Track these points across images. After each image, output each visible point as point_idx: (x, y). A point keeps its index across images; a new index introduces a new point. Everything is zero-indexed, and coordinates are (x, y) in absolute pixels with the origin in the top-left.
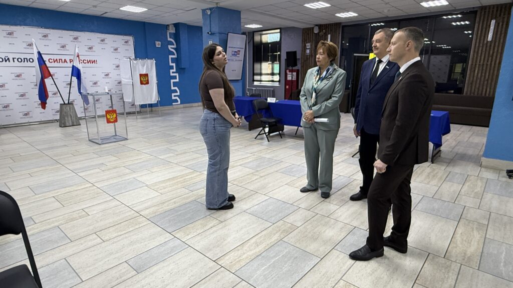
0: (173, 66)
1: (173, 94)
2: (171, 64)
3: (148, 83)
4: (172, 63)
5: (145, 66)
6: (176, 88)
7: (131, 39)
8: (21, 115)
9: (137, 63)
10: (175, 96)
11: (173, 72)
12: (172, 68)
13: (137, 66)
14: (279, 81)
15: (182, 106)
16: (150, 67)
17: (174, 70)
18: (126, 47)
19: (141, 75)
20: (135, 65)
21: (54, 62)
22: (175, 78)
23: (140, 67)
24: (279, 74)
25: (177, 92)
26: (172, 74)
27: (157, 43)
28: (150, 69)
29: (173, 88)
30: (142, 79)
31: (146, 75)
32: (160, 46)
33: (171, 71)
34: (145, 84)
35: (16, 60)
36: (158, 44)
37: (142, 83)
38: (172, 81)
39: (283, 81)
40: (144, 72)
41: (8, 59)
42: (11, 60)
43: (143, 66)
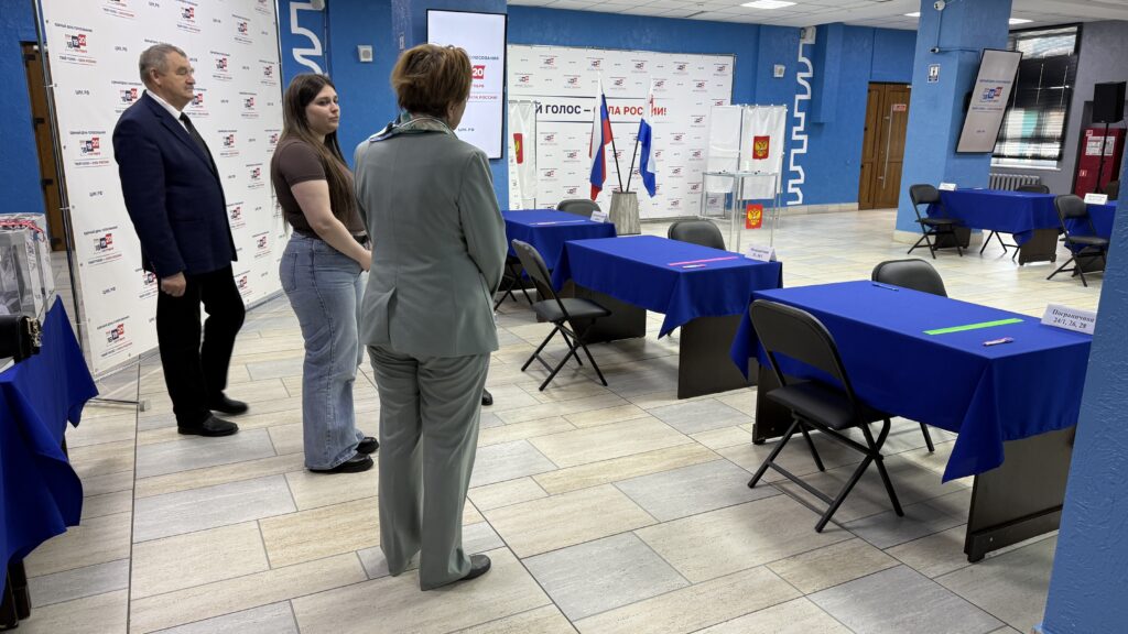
0: (800, 119)
1: (792, 182)
2: (797, 114)
4: (799, 111)
5: (767, 121)
6: (799, 168)
7: (728, 61)
10: (794, 186)
11: (798, 133)
12: (798, 122)
14: (1059, 158)
15: (805, 208)
16: (775, 122)
17: (801, 128)
18: (719, 80)
19: (757, 139)
22: (800, 144)
23: (758, 123)
24: (1062, 140)
25: (799, 178)
26: (795, 137)
28: (775, 126)
29: (792, 168)
30: (758, 147)
31: (766, 139)
33: (796, 129)
34: (760, 158)
35: (550, 109)
36: (780, 72)
37: (755, 156)
38: (794, 152)
39: (1071, 159)
40: (763, 134)
41: (540, 107)
42: (544, 109)
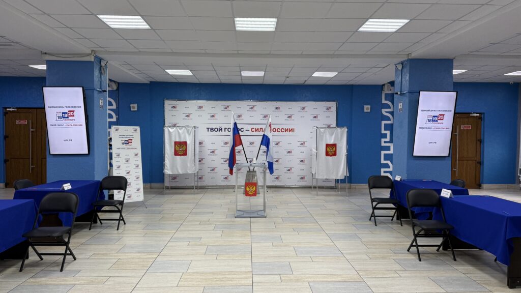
0: (386, 134)
1: (383, 170)
2: (383, 132)
3: (335, 154)
4: (385, 130)
5: (334, 136)
6: (388, 162)
7: (333, 105)
8: (222, 178)
9: (324, 132)
10: (385, 172)
11: (385, 142)
12: (385, 136)
13: (324, 135)
16: (340, 136)
17: (388, 139)
18: (328, 114)
19: (327, 145)
20: (322, 134)
21: (256, 131)
22: (388, 148)
23: (328, 136)
25: (389, 167)
26: (383, 144)
27: (366, 107)
28: (340, 139)
29: (383, 162)
30: (328, 150)
31: (334, 145)
32: (369, 111)
33: (383, 140)
34: (331, 156)
35: (226, 130)
36: (367, 109)
37: (327, 154)
38: (383, 153)
40: (331, 142)
41: (222, 129)
42: (223, 130)
43: (332, 135)
